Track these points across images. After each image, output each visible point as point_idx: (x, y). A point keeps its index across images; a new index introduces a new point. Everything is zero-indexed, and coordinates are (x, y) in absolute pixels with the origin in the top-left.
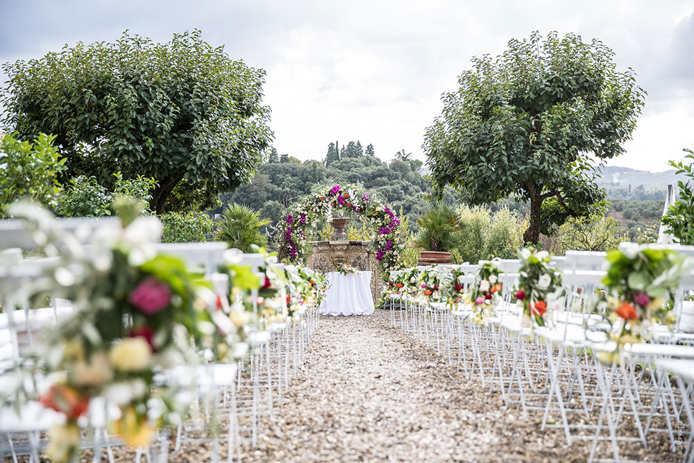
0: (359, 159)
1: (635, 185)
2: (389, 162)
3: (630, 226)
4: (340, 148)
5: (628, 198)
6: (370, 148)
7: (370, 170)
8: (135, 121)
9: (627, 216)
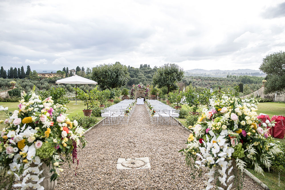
0: (147, 68)
1: (204, 73)
2: (153, 69)
3: (202, 82)
4: (143, 65)
5: (202, 76)
6: (149, 65)
7: (149, 70)
8: (110, 77)
9: (202, 80)
